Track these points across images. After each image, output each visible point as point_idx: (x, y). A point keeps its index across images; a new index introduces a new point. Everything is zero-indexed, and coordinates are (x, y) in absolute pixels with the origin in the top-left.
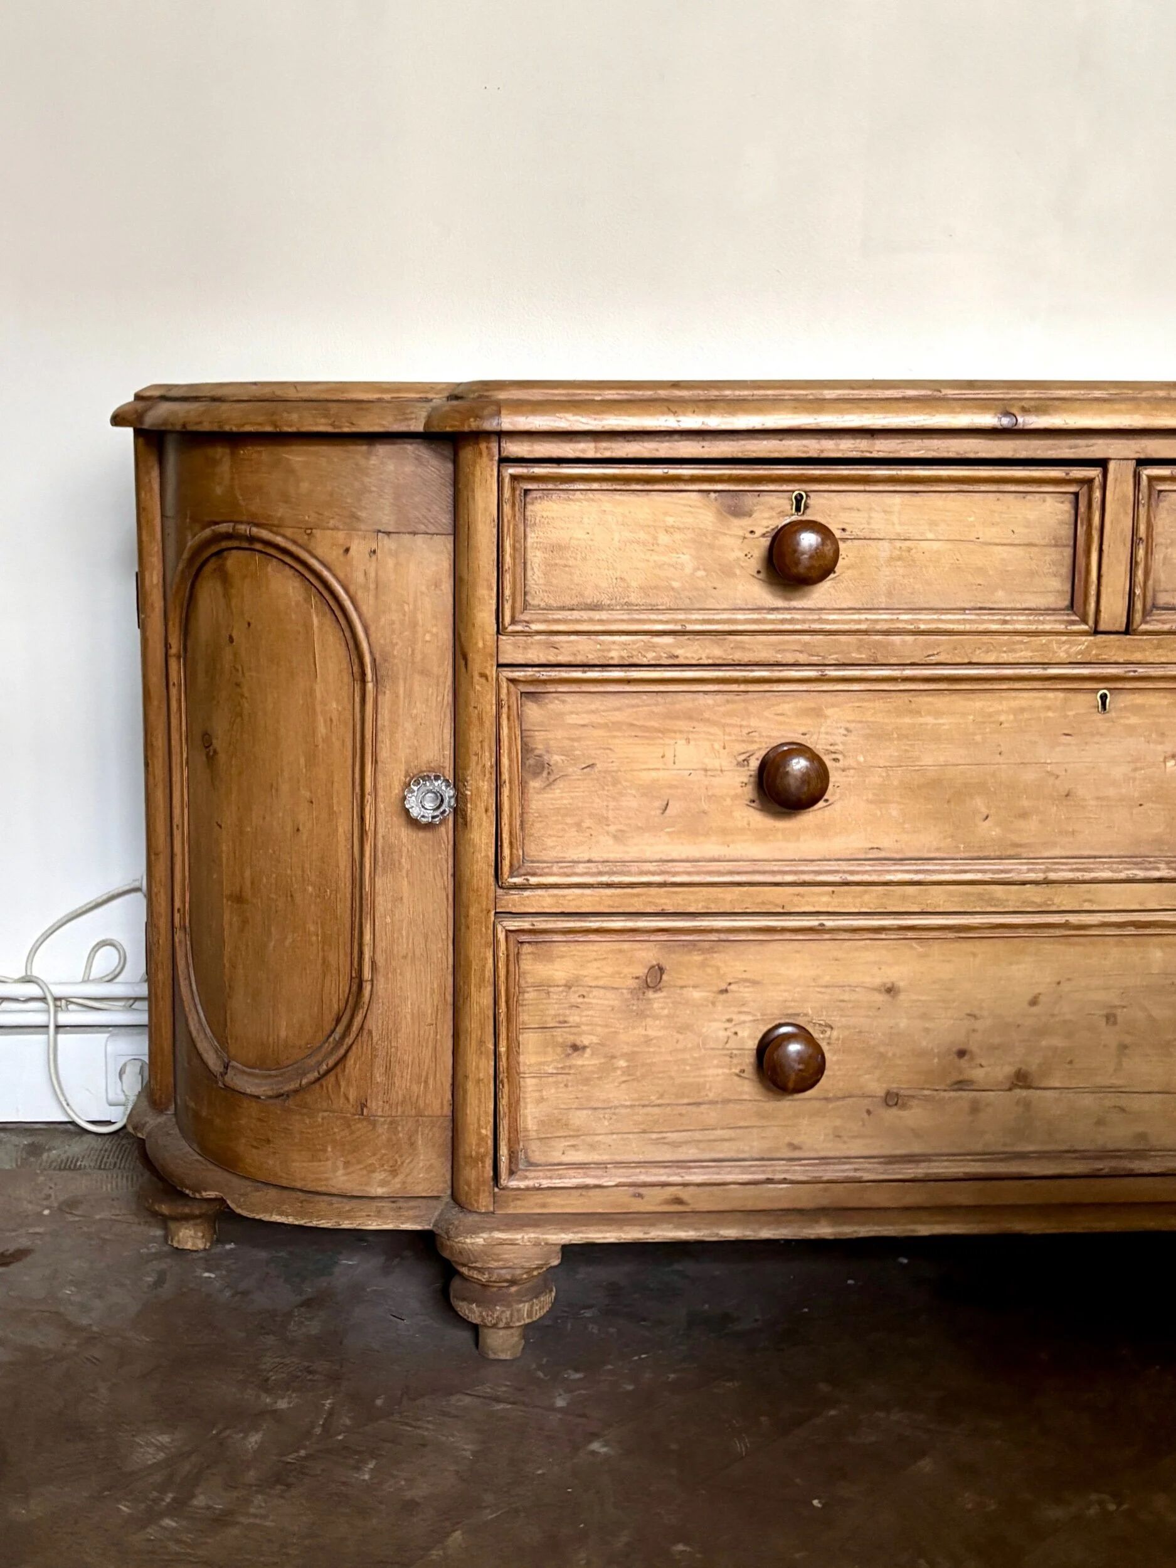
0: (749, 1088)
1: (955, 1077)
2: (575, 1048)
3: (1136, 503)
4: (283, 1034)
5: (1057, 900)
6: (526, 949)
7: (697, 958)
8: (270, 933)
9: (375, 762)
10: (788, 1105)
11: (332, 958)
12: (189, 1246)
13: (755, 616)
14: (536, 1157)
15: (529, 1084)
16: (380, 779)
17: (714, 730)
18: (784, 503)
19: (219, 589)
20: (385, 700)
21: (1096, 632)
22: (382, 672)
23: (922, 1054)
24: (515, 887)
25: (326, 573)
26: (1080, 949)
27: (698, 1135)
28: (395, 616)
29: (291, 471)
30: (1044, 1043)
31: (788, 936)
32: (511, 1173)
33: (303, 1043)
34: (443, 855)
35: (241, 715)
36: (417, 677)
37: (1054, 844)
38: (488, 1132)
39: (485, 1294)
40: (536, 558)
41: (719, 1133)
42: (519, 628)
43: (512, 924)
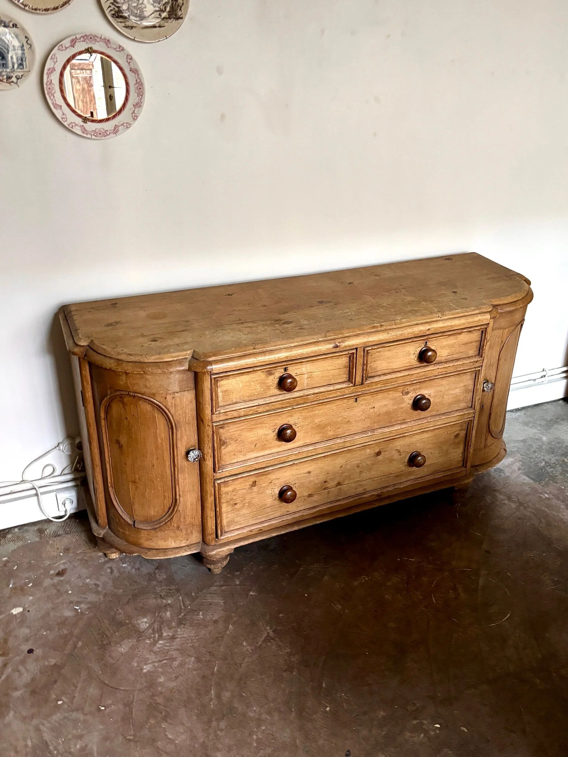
0: (277, 502)
1: (324, 487)
2: (235, 504)
3: (364, 356)
4: (152, 513)
5: (346, 445)
6: (222, 486)
7: (264, 477)
8: (146, 490)
9: (177, 448)
11: (166, 494)
12: (114, 558)
13: (276, 397)
14: (226, 529)
15: (224, 515)
17: (267, 425)
18: (283, 371)
20: (179, 432)
21: (354, 385)
22: (178, 425)
23: (316, 484)
24: (219, 472)
25: (159, 404)
26: (351, 454)
27: (265, 515)
28: (180, 412)
29: (147, 380)
30: (343, 475)
31: (286, 467)
32: (221, 536)
33: (159, 515)
35: (132, 437)
36: (187, 425)
37: (345, 433)
38: (214, 528)
39: (214, 563)
40: (220, 395)
41: (271, 513)
42: (217, 412)
43: (219, 482)
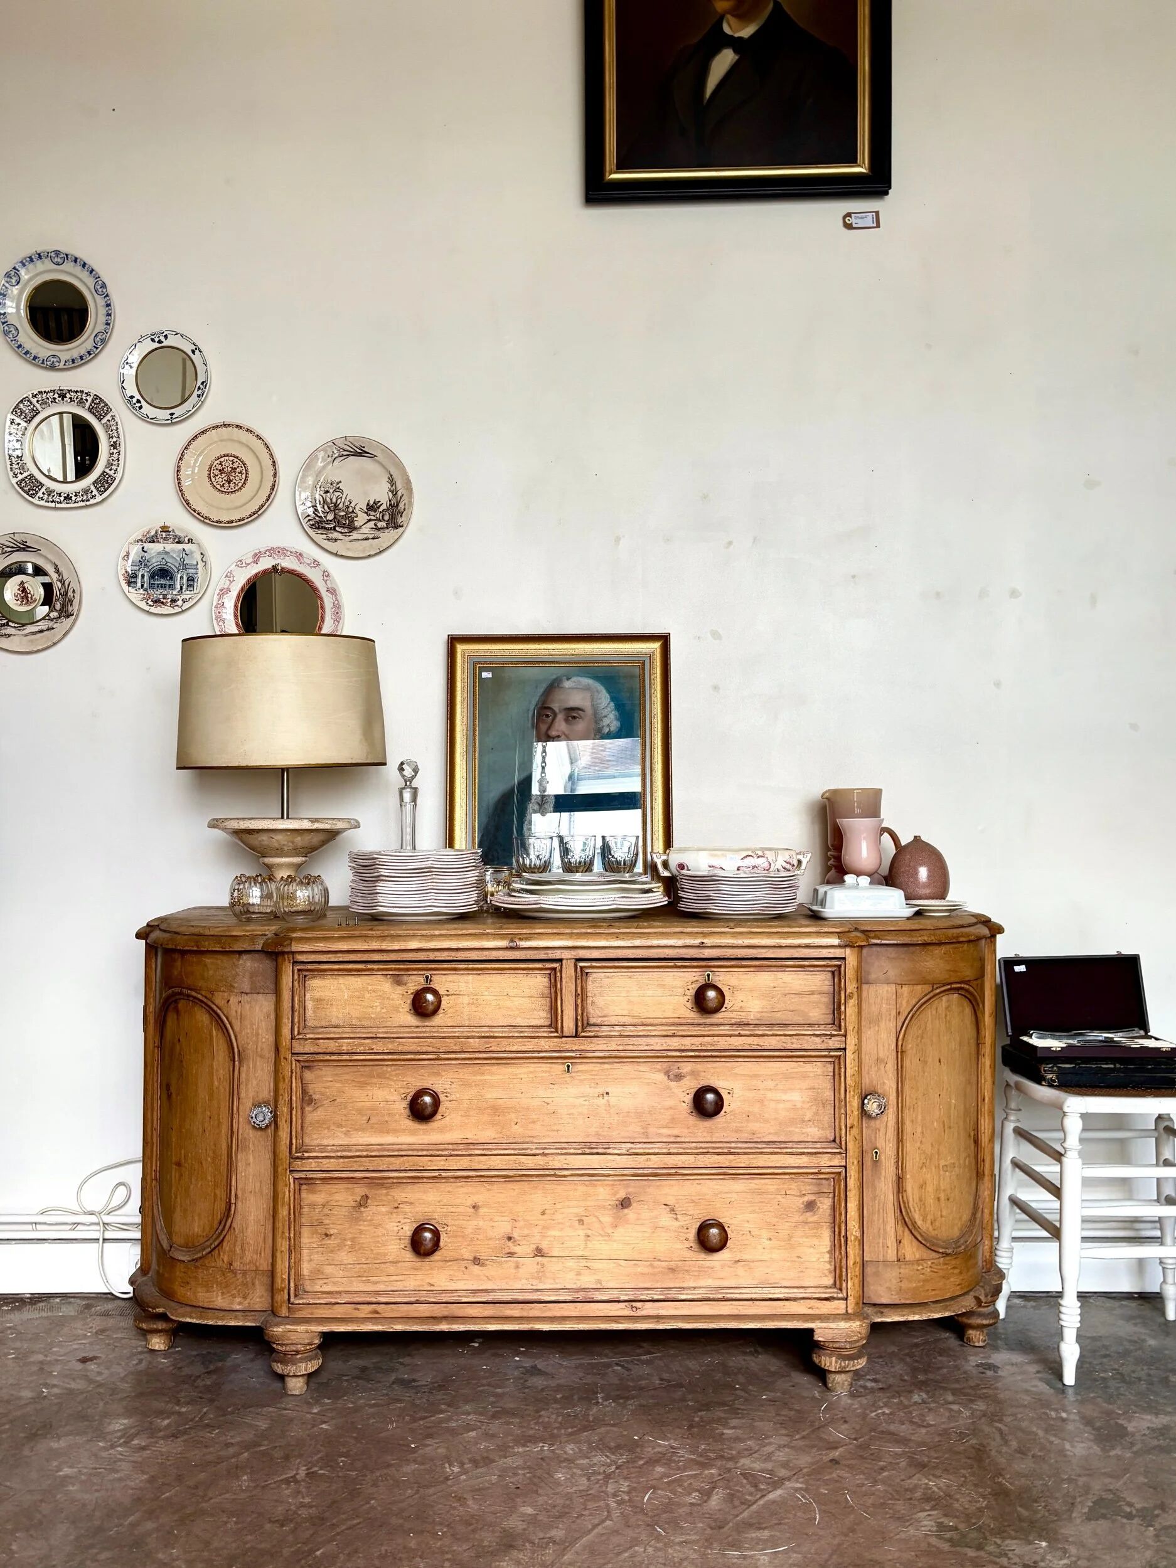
0: (409, 1255)
1: (505, 1250)
2: (326, 1235)
3: (576, 978)
4: (196, 1230)
5: (551, 1163)
6: (304, 1187)
7: (384, 1191)
8: (192, 1181)
9: (239, 1099)
10: (426, 1263)
11: (218, 1192)
12: (157, 1348)
13: (407, 1030)
14: (308, 1288)
15: (305, 1253)
16: (241, 1106)
17: (392, 1083)
18: (422, 980)
19: (175, 1017)
20: (244, 1069)
21: (562, 1036)
22: (243, 1056)
23: (489, 1238)
24: (298, 1158)
25: (219, 1011)
26: (563, 1187)
27: (385, 1279)
28: (249, 1032)
29: (206, 965)
30: (549, 1233)
31: (425, 1180)
32: (296, 1296)
33: (204, 1234)
34: (269, 1143)
35: (182, 1075)
36: (258, 1059)
38: (285, 1276)
39: (285, 1358)
40: (310, 1005)
41: (395, 1277)
42: (301, 1037)
43: (297, 1175)
